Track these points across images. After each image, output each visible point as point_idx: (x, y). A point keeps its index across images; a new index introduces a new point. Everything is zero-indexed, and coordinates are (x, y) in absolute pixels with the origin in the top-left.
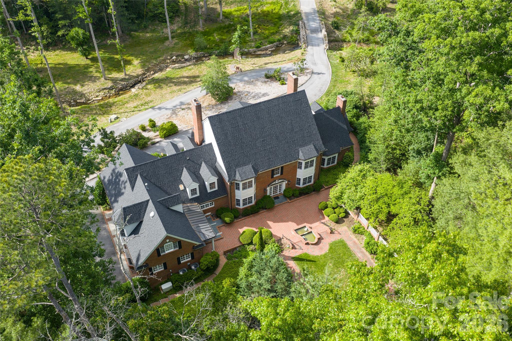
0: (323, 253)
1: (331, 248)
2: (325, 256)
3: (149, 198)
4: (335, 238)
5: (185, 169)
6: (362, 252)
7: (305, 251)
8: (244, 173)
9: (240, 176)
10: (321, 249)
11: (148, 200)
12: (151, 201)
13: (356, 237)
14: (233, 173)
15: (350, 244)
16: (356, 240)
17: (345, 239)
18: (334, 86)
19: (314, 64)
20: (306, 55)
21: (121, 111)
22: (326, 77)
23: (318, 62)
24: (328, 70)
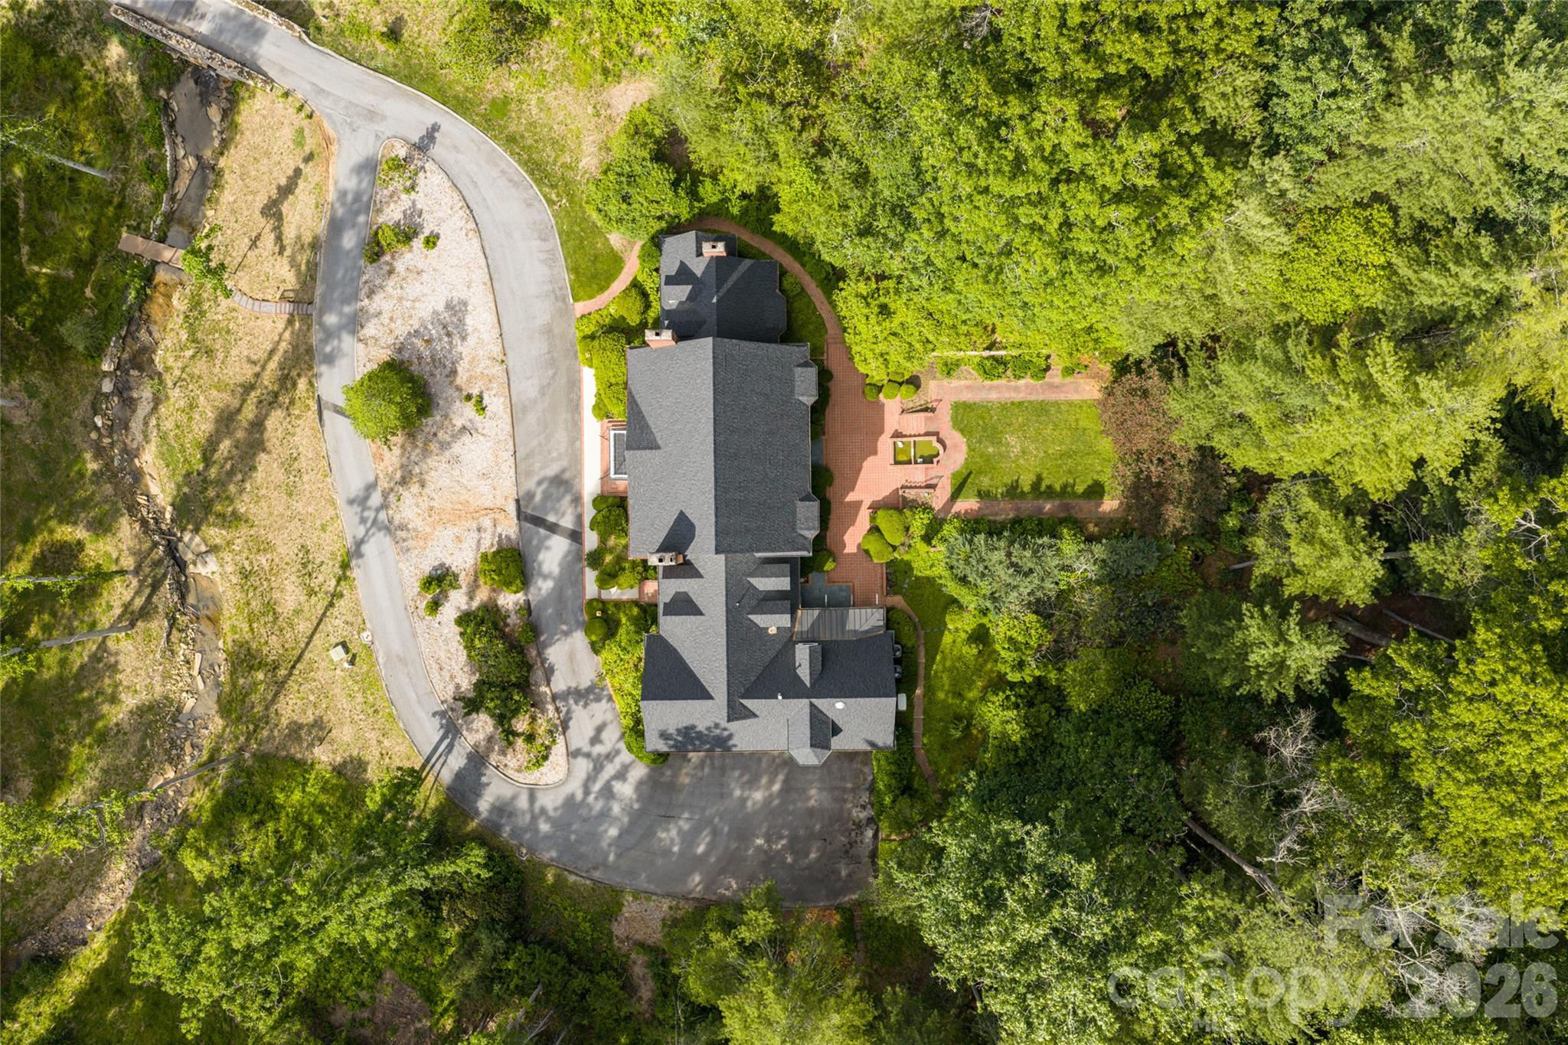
0: (965, 448)
1: (962, 431)
2: (971, 449)
3: (805, 702)
4: (945, 414)
5: (751, 617)
6: (991, 388)
7: (948, 473)
8: (807, 519)
9: (809, 529)
10: (955, 446)
11: (812, 704)
12: (814, 701)
13: (959, 378)
14: (801, 540)
15: (967, 397)
16: (963, 382)
17: (954, 398)
18: (511, 141)
19: (371, 115)
20: (312, 105)
21: (304, 627)
22: (456, 130)
23: (367, 100)
24: (422, 104)
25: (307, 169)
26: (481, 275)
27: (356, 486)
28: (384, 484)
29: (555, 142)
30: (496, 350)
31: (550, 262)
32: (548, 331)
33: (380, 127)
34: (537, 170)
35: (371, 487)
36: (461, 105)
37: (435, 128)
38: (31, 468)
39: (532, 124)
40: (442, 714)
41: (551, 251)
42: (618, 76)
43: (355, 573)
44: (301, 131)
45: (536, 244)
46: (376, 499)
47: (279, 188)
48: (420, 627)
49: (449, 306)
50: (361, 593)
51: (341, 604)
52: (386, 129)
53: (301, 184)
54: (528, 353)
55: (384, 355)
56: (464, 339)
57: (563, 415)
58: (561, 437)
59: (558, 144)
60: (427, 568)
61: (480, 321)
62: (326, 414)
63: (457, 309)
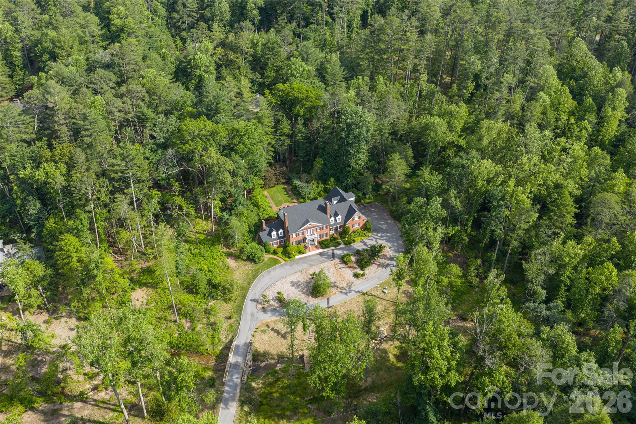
18: (250, 284)
19: (252, 315)
20: (255, 329)
21: (384, 302)
22: (251, 295)
23: (249, 317)
24: (246, 305)
25: (271, 327)
26: (284, 280)
27: (344, 296)
28: (339, 290)
29: (247, 275)
30: (300, 273)
31: (275, 269)
32: (291, 266)
33: (255, 312)
34: (255, 276)
35: (341, 292)
36: (244, 296)
37: (251, 300)
38: (381, 373)
39: (245, 281)
40: (385, 268)
41: (272, 269)
42: (228, 267)
43: (365, 291)
44: (262, 331)
45: (272, 273)
46: (344, 291)
47: (278, 335)
48: (369, 277)
49: (293, 286)
50: (369, 289)
51: (373, 294)
52: (255, 311)
53: (276, 328)
54: (297, 267)
55: (310, 297)
56: (299, 281)
57: (308, 258)
58: (313, 258)
59: (247, 274)
60: (355, 279)
61: (294, 278)
62: (330, 305)
63: (293, 284)
